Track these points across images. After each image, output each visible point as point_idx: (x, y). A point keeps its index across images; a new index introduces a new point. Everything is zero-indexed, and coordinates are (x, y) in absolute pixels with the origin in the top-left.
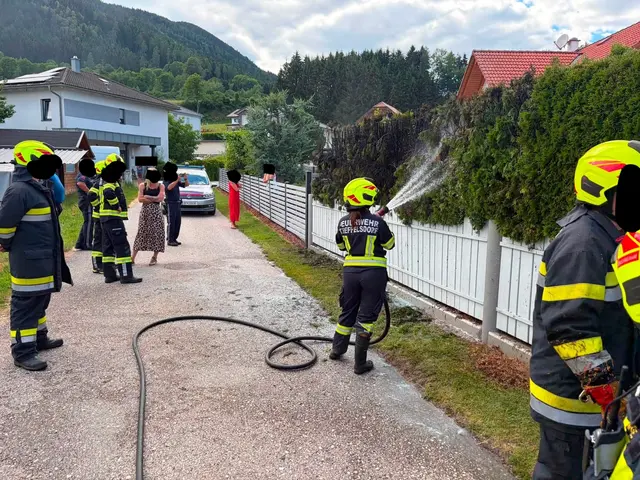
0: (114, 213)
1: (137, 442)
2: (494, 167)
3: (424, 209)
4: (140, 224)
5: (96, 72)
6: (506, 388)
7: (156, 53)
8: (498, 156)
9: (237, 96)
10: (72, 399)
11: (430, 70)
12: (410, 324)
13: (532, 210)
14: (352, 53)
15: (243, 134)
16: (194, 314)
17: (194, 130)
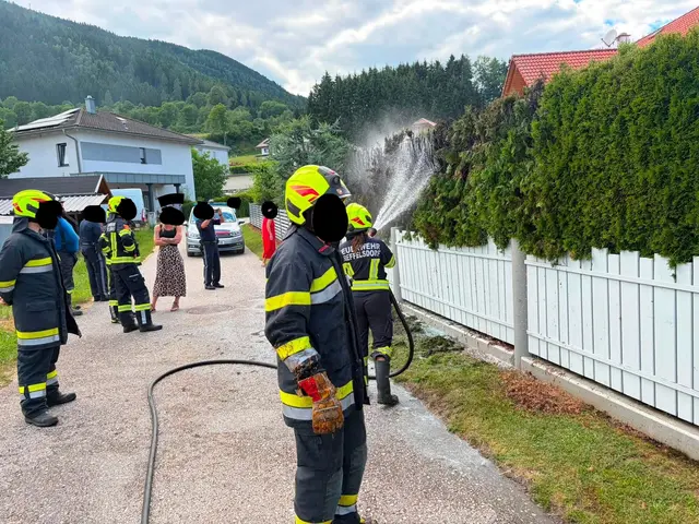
0: (129, 260)
1: (145, 493)
2: (511, 182)
3: (447, 232)
4: (159, 269)
5: (115, 111)
6: (534, 414)
7: (177, 84)
8: (515, 170)
9: (266, 124)
10: (82, 453)
11: (473, 80)
12: (439, 354)
13: (550, 224)
14: (387, 68)
15: (270, 165)
16: (213, 359)
17: (221, 164)
